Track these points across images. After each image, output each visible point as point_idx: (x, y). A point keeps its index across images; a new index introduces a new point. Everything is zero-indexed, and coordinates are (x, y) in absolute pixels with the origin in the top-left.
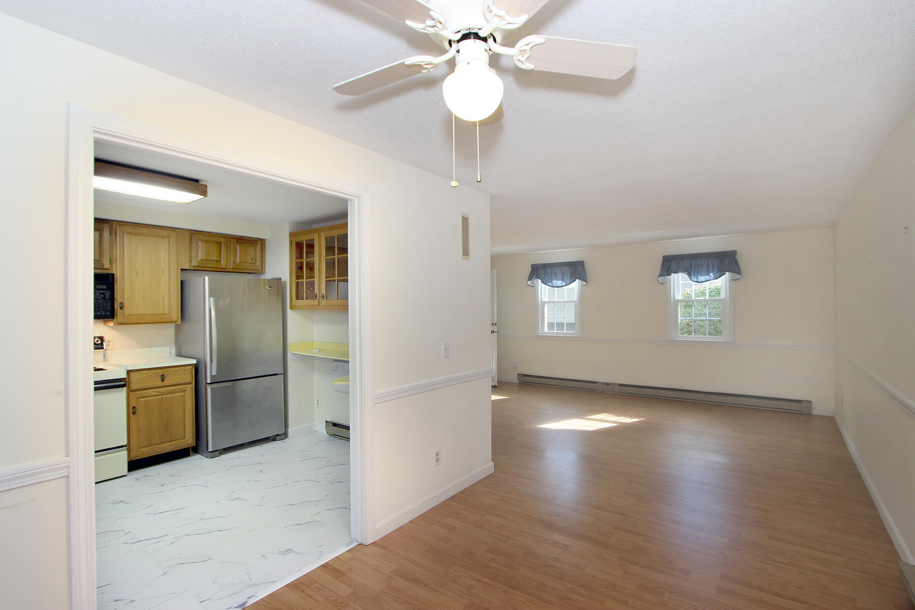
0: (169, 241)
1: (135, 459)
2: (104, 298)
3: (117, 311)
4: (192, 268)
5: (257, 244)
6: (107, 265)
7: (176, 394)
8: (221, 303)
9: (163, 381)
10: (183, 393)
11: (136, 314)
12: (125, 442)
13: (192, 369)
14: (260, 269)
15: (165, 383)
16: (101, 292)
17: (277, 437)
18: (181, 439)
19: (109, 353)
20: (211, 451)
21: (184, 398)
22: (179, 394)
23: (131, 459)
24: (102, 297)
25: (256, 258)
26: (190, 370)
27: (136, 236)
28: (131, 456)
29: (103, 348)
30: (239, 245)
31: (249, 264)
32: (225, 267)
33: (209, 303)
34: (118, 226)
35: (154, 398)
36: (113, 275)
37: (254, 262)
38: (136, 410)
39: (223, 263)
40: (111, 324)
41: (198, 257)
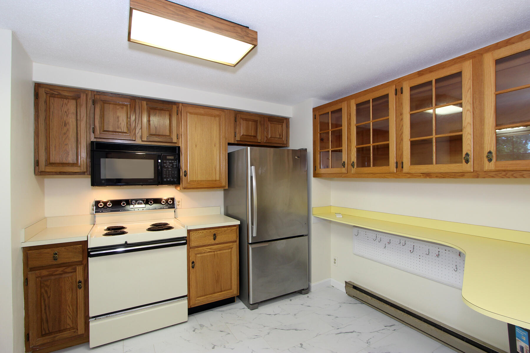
0: (220, 120)
1: (193, 306)
2: (172, 166)
3: (182, 178)
4: (236, 142)
5: (283, 122)
6: (175, 140)
7: (225, 251)
8: (260, 171)
9: (214, 239)
10: (230, 250)
11: (196, 181)
12: (186, 293)
13: (237, 229)
14: (286, 143)
15: (217, 241)
16: (170, 161)
17: (303, 291)
18: (228, 290)
19: (178, 211)
20: (251, 303)
21: (231, 254)
22: (227, 251)
23: (191, 306)
24: (171, 166)
25: (282, 134)
26: (235, 230)
27: (196, 116)
28: (191, 304)
29: (174, 208)
30: (270, 123)
31: (277, 139)
32: (260, 141)
33: (252, 171)
34: (182, 107)
35: (208, 254)
36: (179, 147)
37: (281, 137)
38: (194, 265)
39: (259, 138)
40: (179, 189)
41: (240, 133)
